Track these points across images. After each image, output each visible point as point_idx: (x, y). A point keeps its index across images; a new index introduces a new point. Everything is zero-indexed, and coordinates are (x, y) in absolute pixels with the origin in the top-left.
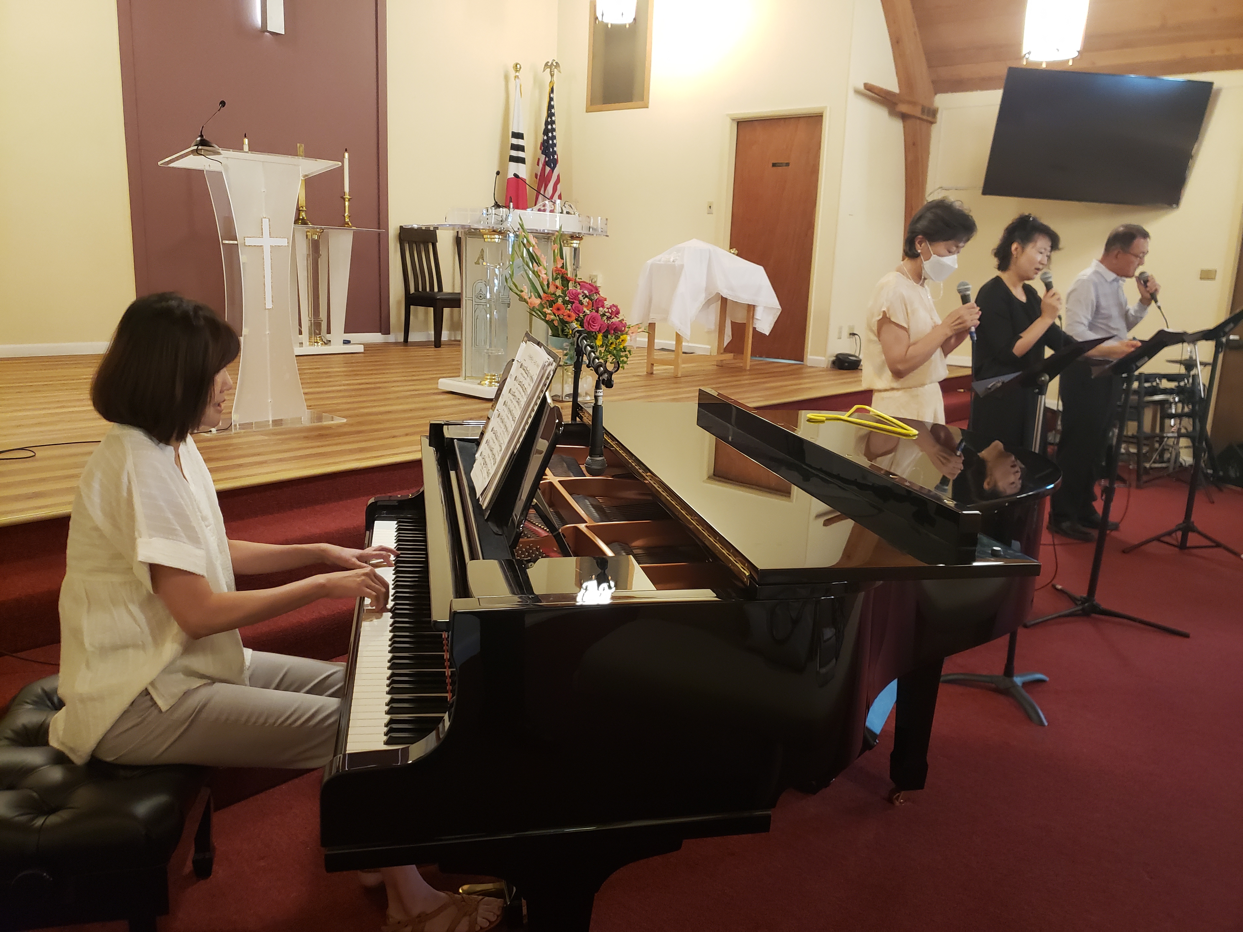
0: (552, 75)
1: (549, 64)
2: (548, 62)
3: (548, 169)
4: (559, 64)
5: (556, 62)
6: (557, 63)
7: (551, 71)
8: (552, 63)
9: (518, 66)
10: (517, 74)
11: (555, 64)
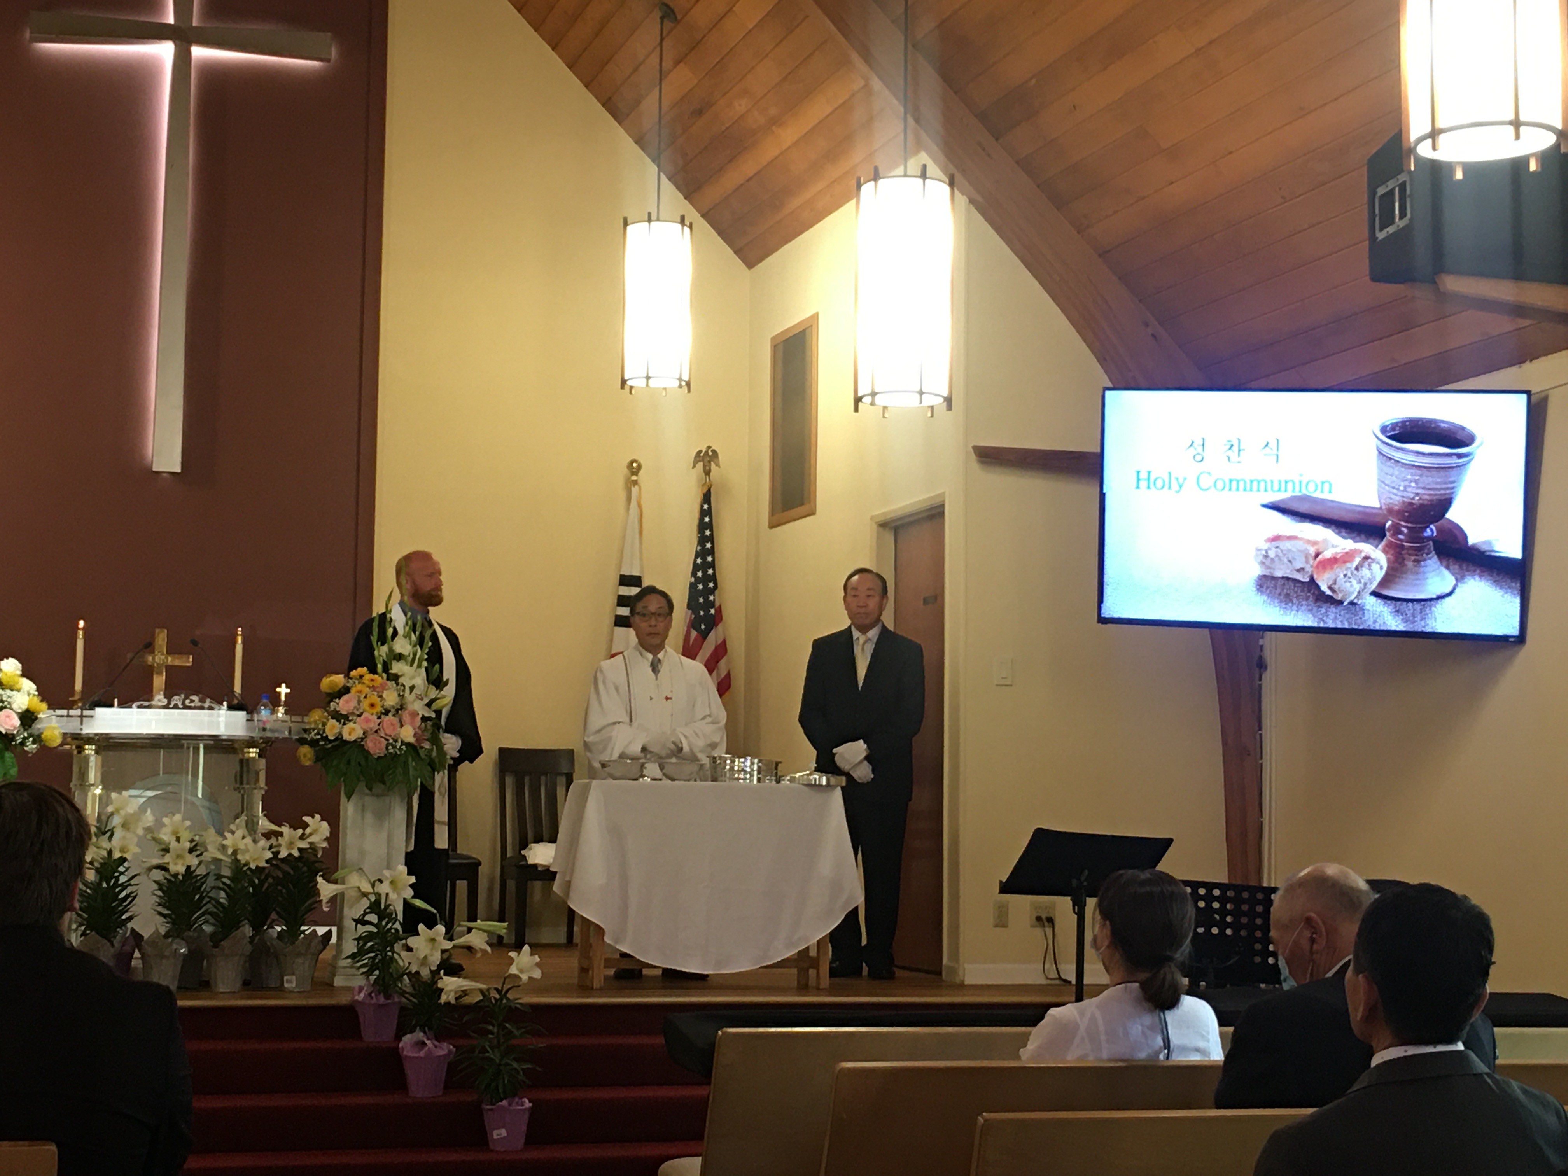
0: (707, 473)
1: (702, 454)
2: (700, 451)
3: (694, 633)
4: (717, 454)
5: (712, 451)
6: (714, 451)
7: (704, 466)
8: (707, 452)
9: (635, 465)
10: (634, 478)
11: (710, 453)
